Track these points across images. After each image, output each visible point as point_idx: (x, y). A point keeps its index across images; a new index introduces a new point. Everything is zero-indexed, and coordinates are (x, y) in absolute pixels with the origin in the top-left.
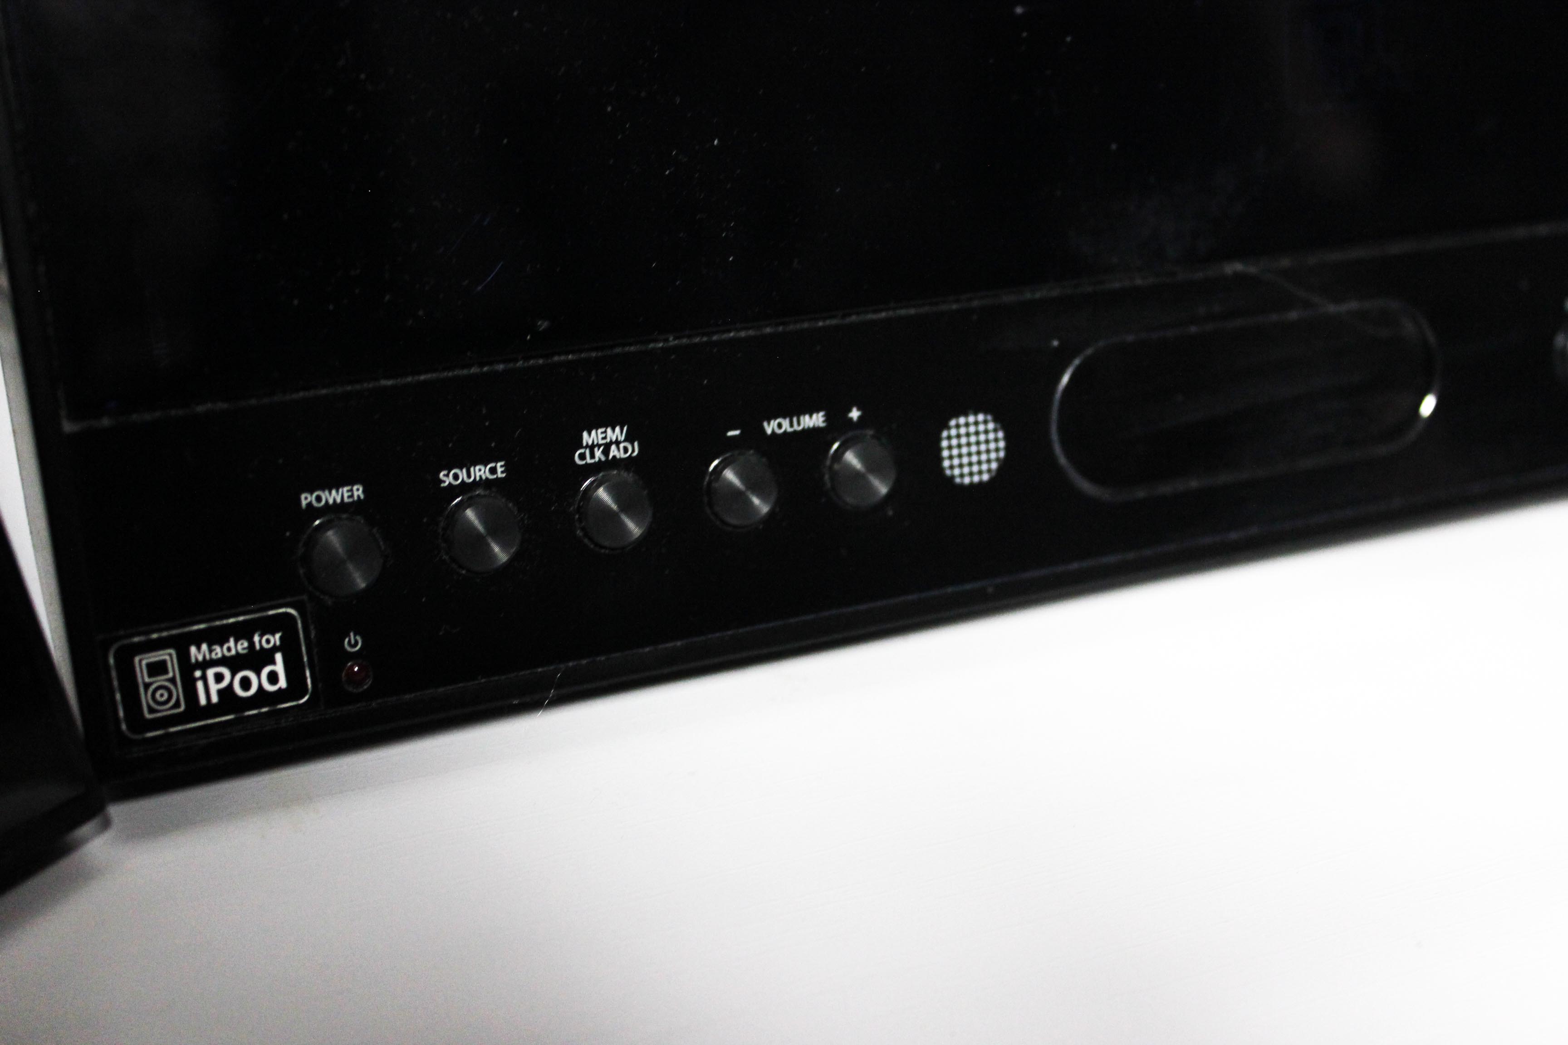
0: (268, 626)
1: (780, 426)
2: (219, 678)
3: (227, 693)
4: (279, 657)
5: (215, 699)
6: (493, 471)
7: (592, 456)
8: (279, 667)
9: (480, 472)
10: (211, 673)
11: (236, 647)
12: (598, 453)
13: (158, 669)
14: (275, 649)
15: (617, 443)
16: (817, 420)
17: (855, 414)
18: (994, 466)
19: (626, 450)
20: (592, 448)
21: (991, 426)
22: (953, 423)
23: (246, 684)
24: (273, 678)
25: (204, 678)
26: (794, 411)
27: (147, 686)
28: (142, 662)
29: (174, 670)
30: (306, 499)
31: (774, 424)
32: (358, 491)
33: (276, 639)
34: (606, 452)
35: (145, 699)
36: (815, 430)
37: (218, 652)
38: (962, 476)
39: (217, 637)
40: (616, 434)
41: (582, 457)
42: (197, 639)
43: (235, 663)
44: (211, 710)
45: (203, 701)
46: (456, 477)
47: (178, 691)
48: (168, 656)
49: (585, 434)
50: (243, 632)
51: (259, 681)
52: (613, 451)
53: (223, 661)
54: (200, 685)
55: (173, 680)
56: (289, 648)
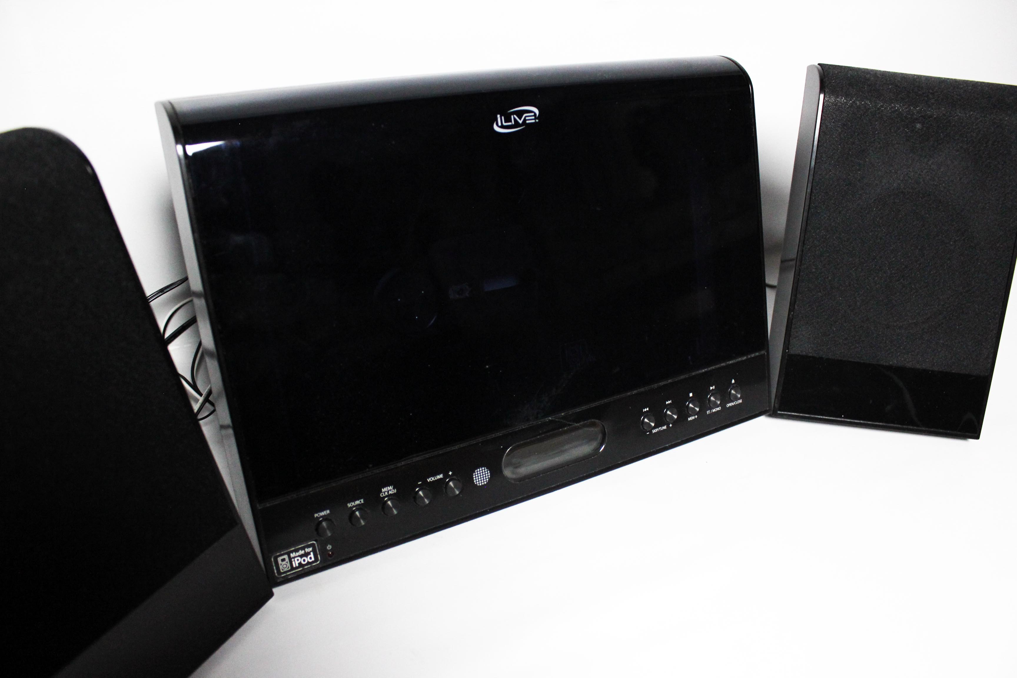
0: (308, 546)
1: (431, 479)
2: (298, 560)
3: (300, 564)
4: (312, 553)
5: (297, 565)
6: (361, 502)
7: (385, 494)
8: (312, 555)
9: (357, 502)
10: (296, 559)
11: (302, 552)
12: (386, 493)
13: (283, 560)
14: (311, 552)
15: (391, 490)
16: (441, 476)
17: (450, 473)
18: (487, 480)
19: (393, 491)
20: (384, 492)
21: (486, 470)
22: (476, 471)
23: (304, 560)
24: (311, 558)
25: (294, 560)
26: (434, 475)
27: (281, 564)
28: (279, 559)
29: (287, 560)
30: (316, 515)
31: (430, 479)
32: (328, 512)
33: (311, 549)
34: (388, 492)
35: (281, 567)
36: (441, 479)
37: (297, 554)
38: (479, 483)
39: (296, 551)
40: (390, 488)
41: (382, 495)
42: (292, 552)
43: (301, 556)
44: (297, 568)
45: (294, 566)
46: (352, 504)
47: (289, 565)
48: (286, 557)
49: (383, 489)
50: (303, 548)
51: (307, 559)
52: (390, 492)
53: (299, 556)
54: (293, 563)
55: (287, 562)
56: (314, 551)
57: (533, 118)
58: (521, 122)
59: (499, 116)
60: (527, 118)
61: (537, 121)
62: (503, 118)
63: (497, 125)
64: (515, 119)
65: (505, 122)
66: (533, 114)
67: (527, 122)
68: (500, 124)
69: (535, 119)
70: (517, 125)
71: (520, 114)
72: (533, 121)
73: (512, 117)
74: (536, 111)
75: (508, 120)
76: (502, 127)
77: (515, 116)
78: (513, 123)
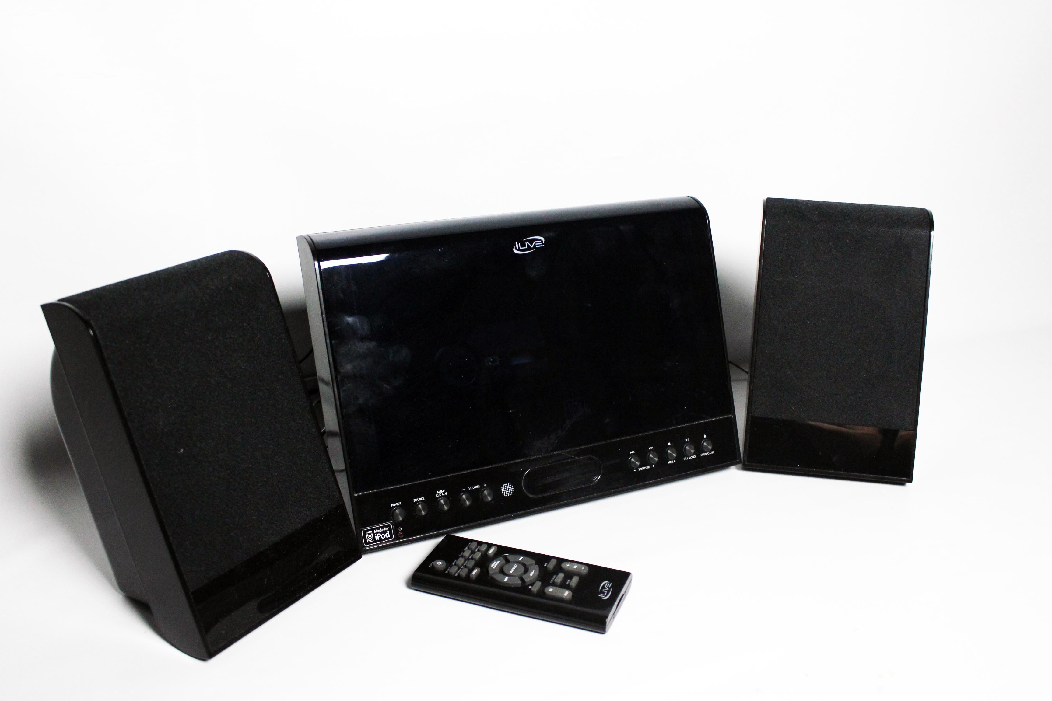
0: (386, 526)
1: (471, 488)
2: (379, 535)
3: (380, 538)
4: (388, 532)
5: (378, 539)
6: (422, 499)
7: (439, 495)
8: (388, 533)
9: (420, 499)
10: (378, 534)
11: (382, 530)
12: (440, 495)
13: (369, 534)
14: (388, 530)
15: (443, 493)
16: (478, 486)
17: (485, 485)
18: (511, 493)
19: (445, 494)
20: (439, 494)
21: (511, 485)
22: (503, 485)
23: (383, 536)
24: (387, 535)
25: (376, 535)
26: (474, 485)
27: (368, 537)
28: (367, 533)
29: (372, 534)
30: (392, 505)
31: (470, 488)
32: (400, 503)
33: (388, 529)
34: (441, 495)
35: (367, 539)
36: (478, 488)
37: (379, 531)
38: (505, 494)
39: (378, 529)
40: (443, 491)
41: (437, 495)
42: (375, 529)
43: (381, 533)
44: (378, 541)
45: (376, 540)
46: (416, 500)
47: (373, 538)
48: (371, 532)
49: (438, 492)
50: (382, 528)
51: (385, 536)
52: (442, 494)
53: (380, 533)
54: (376, 537)
55: (372, 536)
56: (390, 530)
57: (541, 244)
58: (532, 247)
59: (517, 243)
60: (536, 244)
61: (544, 246)
62: (519, 244)
63: (516, 248)
64: (528, 245)
65: (521, 247)
66: (540, 241)
67: (537, 246)
68: (517, 248)
69: (542, 245)
70: (529, 248)
71: (531, 241)
72: (541, 246)
73: (526, 243)
74: (543, 239)
75: (523, 245)
76: (519, 250)
77: (528, 243)
78: (527, 248)
